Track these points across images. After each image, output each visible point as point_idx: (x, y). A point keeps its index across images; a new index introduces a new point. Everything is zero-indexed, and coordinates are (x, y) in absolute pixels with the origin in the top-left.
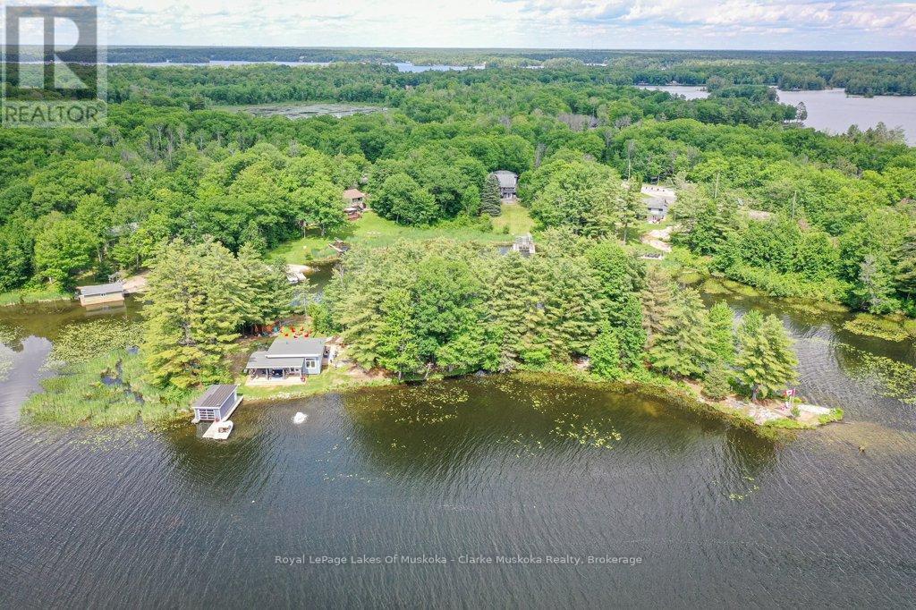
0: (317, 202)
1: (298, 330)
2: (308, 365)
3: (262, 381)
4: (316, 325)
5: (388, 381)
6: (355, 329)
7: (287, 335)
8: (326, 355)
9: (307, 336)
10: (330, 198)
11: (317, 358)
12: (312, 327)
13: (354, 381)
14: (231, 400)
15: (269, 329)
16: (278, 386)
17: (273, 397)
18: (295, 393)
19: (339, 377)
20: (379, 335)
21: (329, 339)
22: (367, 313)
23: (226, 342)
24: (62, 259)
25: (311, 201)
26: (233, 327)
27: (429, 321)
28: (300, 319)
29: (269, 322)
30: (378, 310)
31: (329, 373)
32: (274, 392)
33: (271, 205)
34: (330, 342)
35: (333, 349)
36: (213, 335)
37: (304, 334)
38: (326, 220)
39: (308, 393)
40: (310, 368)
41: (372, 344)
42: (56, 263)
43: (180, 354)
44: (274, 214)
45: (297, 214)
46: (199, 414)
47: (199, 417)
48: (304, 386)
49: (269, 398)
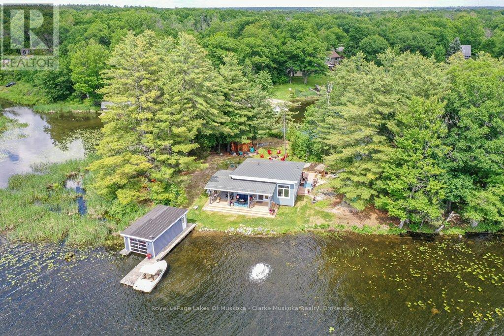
0: (304, 51)
1: (274, 153)
2: (280, 193)
3: (222, 207)
4: (294, 149)
5: (385, 229)
6: (348, 152)
7: (262, 157)
8: (303, 183)
9: (283, 159)
10: (315, 49)
11: (292, 186)
12: (289, 152)
13: (338, 221)
14: (178, 227)
15: (245, 148)
16: (239, 216)
17: (231, 230)
18: (259, 229)
19: (318, 213)
20: (383, 165)
21: (308, 165)
22: (368, 131)
23: (180, 153)
24: (89, 76)
25: (299, 51)
26: (192, 135)
27: (469, 149)
28: (278, 143)
29: (244, 140)
30: (383, 130)
31: (306, 206)
32: (235, 223)
33: (265, 49)
34: (308, 169)
35: (311, 177)
36: (167, 143)
37: (281, 157)
38: (309, 68)
39: (276, 231)
40: (283, 197)
41: (370, 176)
42: (84, 79)
43: (128, 161)
44: (267, 56)
45: (286, 62)
46: (130, 244)
47: (130, 247)
48: (272, 220)
49: (226, 232)
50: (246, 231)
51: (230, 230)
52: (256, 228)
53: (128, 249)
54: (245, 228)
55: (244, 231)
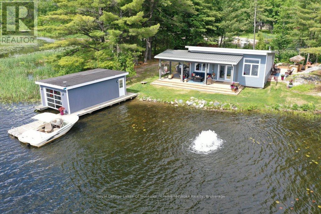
3: (173, 82)
11: (264, 60)
16: (192, 91)
18: (216, 104)
19: (296, 95)
31: (279, 89)
32: (185, 96)
40: (249, 76)
46: (46, 97)
47: (47, 102)
48: (234, 97)
49: (172, 103)
50: (197, 104)
51: (177, 102)
52: (212, 102)
53: (44, 104)
54: (196, 101)
55: (194, 104)
